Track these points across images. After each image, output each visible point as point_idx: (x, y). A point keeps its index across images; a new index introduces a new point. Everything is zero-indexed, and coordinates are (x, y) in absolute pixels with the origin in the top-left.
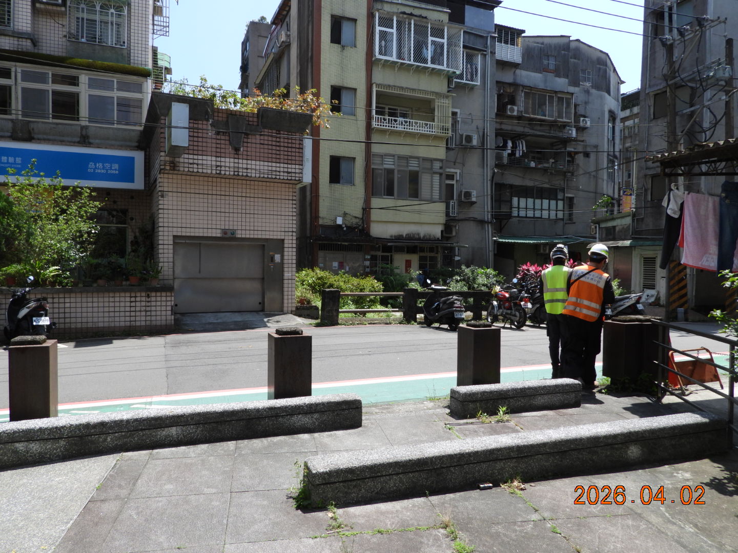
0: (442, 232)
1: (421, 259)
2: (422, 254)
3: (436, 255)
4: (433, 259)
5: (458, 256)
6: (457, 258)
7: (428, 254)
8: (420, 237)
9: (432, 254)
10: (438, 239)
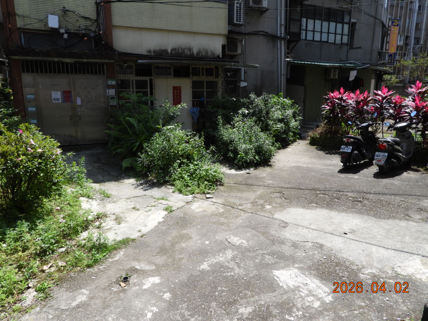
0: (223, 47)
1: (195, 85)
2: (196, 78)
3: (216, 80)
4: (212, 85)
5: (244, 81)
6: (243, 84)
7: (205, 79)
8: (193, 54)
9: (211, 79)
10: (218, 56)
